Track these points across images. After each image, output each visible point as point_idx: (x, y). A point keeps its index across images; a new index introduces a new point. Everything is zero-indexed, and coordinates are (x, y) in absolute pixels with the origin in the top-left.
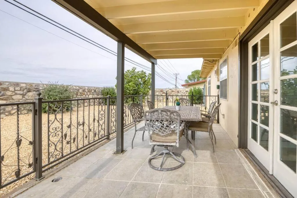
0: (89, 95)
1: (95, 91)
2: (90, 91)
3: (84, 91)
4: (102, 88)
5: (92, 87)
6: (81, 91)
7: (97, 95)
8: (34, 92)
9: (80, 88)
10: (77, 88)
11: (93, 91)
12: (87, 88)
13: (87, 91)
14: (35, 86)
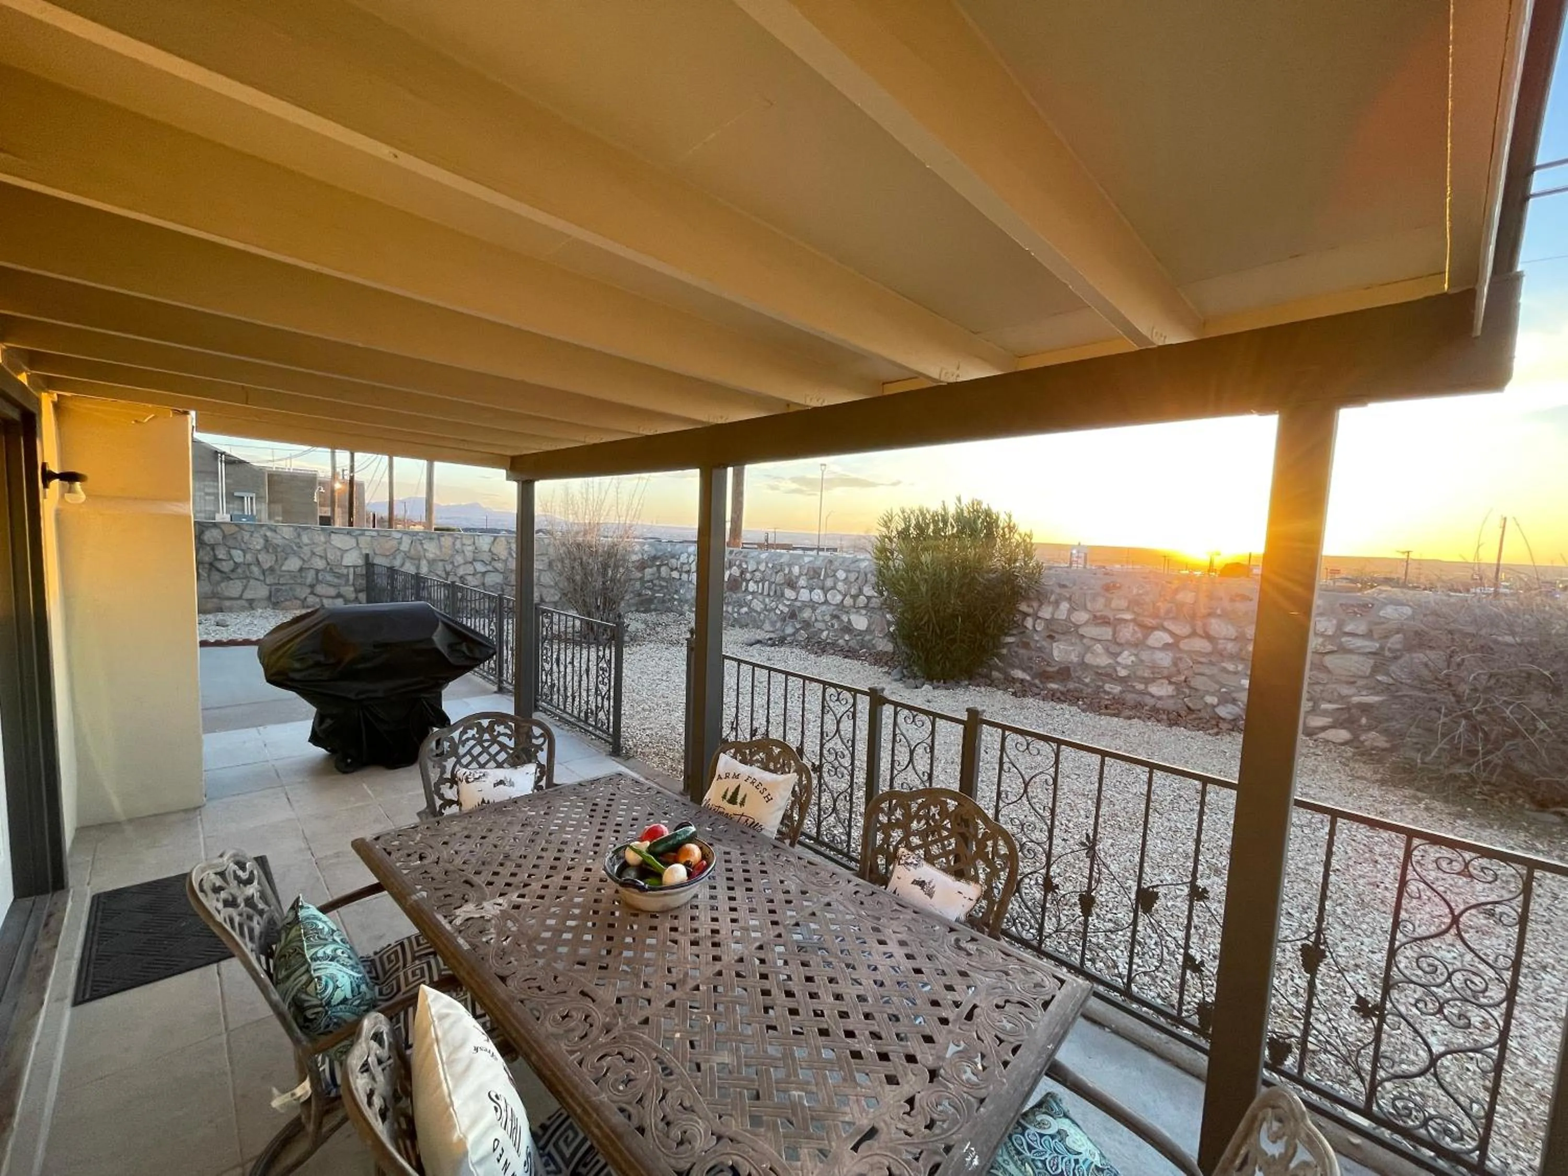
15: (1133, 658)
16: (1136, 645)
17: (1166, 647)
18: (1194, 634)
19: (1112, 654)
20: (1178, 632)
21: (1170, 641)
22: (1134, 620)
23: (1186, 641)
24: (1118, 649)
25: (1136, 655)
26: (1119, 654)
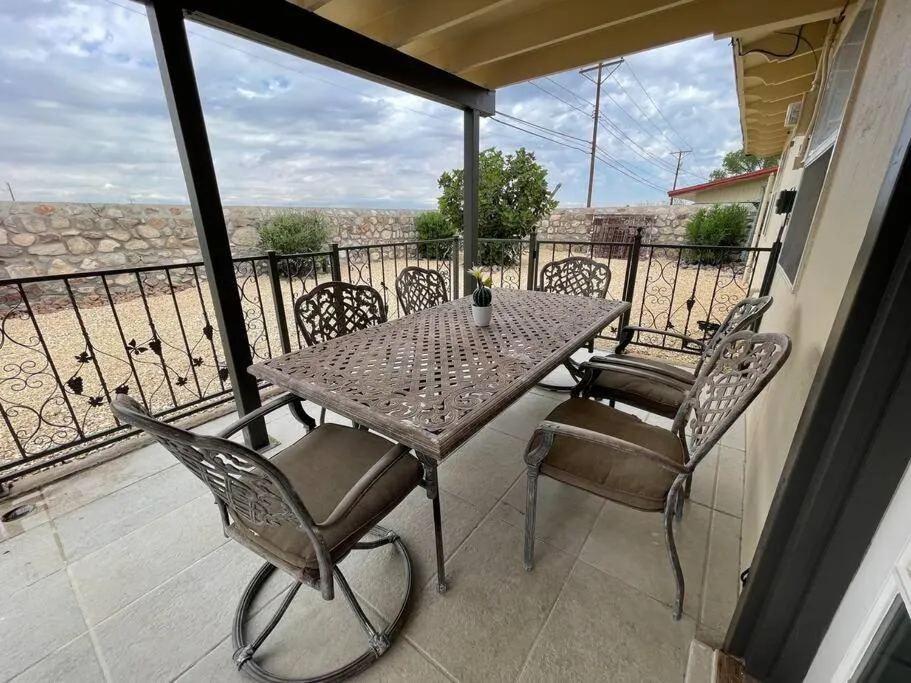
0: (380, 233)
1: (397, 220)
2: (382, 221)
3: (367, 220)
4: (416, 211)
5: (388, 210)
6: (359, 221)
7: (404, 232)
8: (249, 229)
9: (357, 214)
10: (350, 213)
11: (391, 221)
12: (374, 213)
13: (375, 222)
14: (250, 213)
15: (94, 263)
16: (92, 253)
17: (116, 250)
18: (132, 238)
19: (76, 264)
20: (120, 238)
21: (118, 245)
22: (79, 235)
23: (129, 243)
24: (77, 259)
25: (96, 260)
26: (81, 262)
